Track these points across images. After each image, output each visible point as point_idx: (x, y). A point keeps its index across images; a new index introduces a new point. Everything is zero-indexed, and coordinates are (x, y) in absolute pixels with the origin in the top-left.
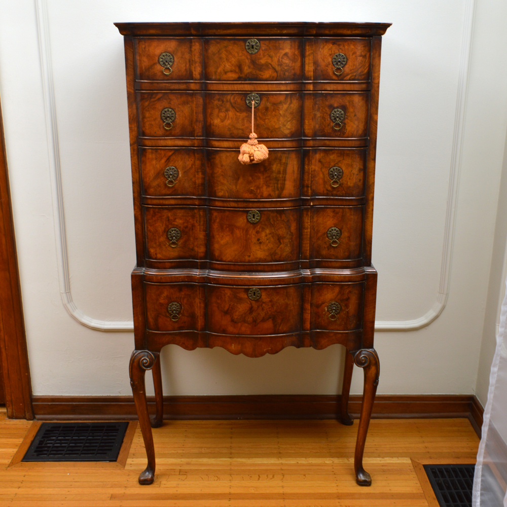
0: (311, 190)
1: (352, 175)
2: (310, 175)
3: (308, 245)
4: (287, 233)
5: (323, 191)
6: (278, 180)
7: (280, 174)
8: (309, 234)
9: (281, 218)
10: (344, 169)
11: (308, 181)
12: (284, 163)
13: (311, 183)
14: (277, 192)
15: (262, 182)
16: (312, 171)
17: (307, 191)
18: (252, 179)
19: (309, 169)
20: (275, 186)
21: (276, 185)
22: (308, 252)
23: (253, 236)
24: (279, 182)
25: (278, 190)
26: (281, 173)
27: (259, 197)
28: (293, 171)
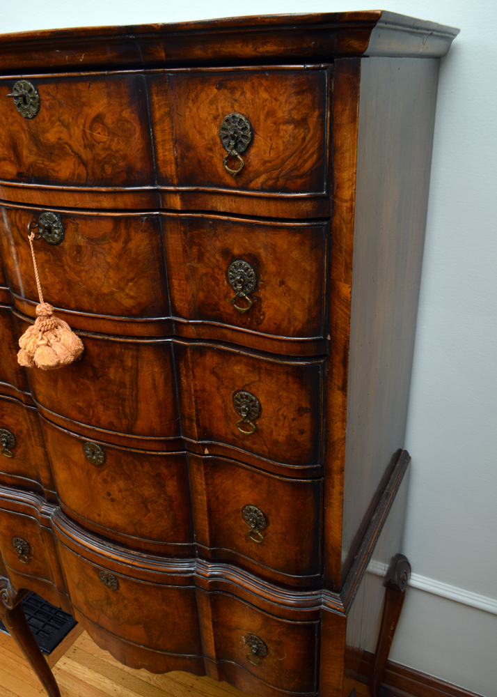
0: (198, 426)
1: (282, 418)
2: (193, 399)
3: (207, 523)
4: (159, 496)
5: (226, 434)
6: (124, 400)
7: (125, 387)
8: (205, 504)
9: (143, 467)
10: (262, 401)
11: (190, 409)
12: (131, 368)
13: (197, 415)
14: (124, 422)
15: (94, 398)
16: (196, 391)
17: (191, 427)
18: (77, 387)
19: (189, 385)
20: (118, 409)
21: (120, 408)
22: (207, 534)
23: (99, 485)
24: (127, 403)
25: (126, 417)
26: (128, 386)
27: (93, 422)
28: (155, 387)
